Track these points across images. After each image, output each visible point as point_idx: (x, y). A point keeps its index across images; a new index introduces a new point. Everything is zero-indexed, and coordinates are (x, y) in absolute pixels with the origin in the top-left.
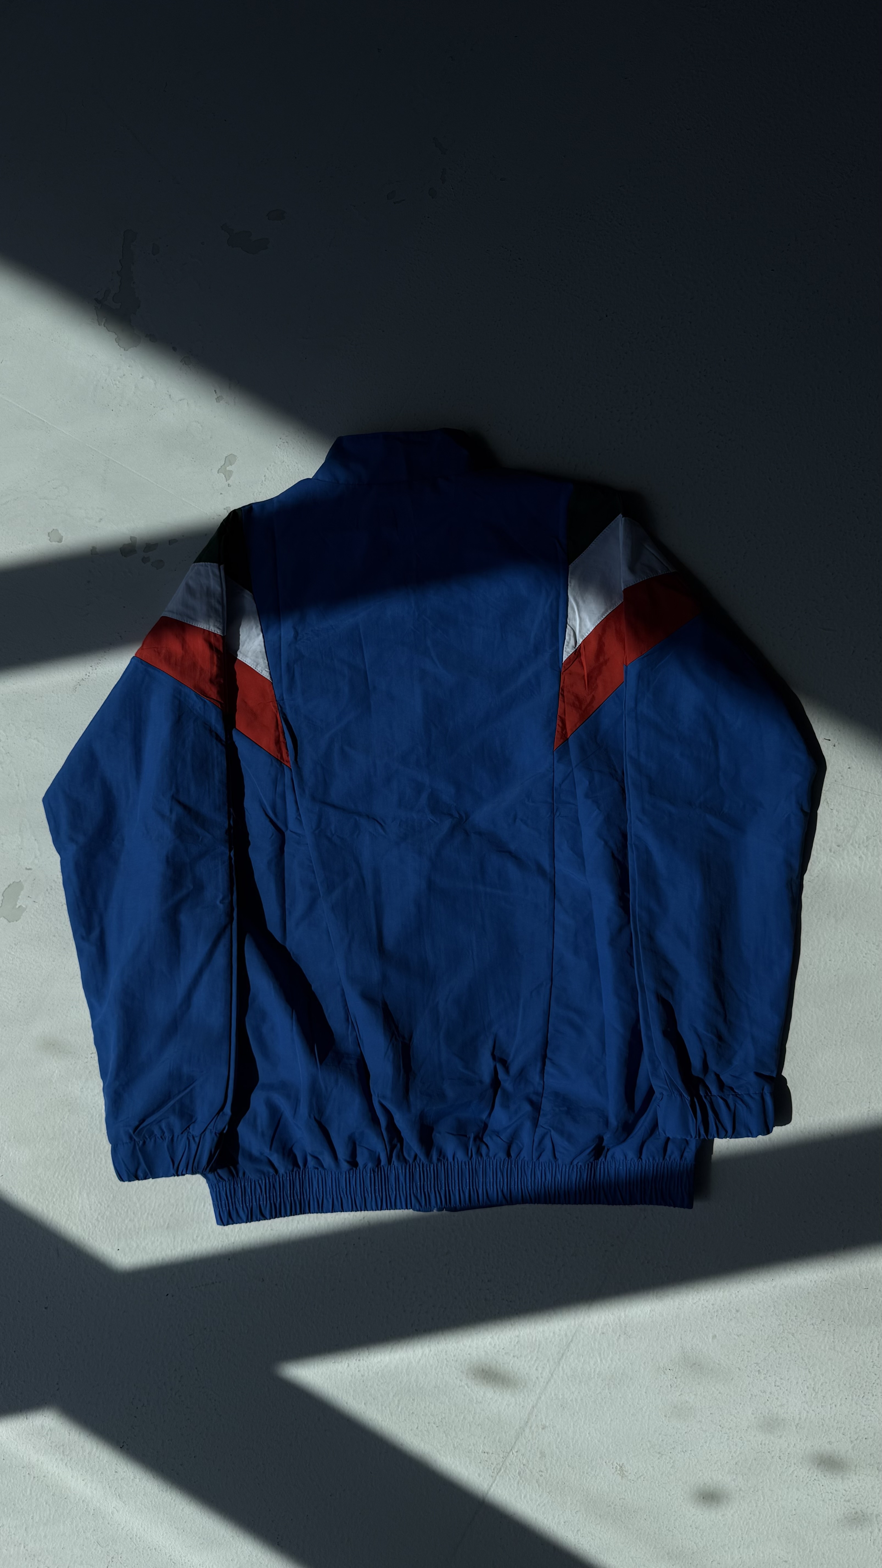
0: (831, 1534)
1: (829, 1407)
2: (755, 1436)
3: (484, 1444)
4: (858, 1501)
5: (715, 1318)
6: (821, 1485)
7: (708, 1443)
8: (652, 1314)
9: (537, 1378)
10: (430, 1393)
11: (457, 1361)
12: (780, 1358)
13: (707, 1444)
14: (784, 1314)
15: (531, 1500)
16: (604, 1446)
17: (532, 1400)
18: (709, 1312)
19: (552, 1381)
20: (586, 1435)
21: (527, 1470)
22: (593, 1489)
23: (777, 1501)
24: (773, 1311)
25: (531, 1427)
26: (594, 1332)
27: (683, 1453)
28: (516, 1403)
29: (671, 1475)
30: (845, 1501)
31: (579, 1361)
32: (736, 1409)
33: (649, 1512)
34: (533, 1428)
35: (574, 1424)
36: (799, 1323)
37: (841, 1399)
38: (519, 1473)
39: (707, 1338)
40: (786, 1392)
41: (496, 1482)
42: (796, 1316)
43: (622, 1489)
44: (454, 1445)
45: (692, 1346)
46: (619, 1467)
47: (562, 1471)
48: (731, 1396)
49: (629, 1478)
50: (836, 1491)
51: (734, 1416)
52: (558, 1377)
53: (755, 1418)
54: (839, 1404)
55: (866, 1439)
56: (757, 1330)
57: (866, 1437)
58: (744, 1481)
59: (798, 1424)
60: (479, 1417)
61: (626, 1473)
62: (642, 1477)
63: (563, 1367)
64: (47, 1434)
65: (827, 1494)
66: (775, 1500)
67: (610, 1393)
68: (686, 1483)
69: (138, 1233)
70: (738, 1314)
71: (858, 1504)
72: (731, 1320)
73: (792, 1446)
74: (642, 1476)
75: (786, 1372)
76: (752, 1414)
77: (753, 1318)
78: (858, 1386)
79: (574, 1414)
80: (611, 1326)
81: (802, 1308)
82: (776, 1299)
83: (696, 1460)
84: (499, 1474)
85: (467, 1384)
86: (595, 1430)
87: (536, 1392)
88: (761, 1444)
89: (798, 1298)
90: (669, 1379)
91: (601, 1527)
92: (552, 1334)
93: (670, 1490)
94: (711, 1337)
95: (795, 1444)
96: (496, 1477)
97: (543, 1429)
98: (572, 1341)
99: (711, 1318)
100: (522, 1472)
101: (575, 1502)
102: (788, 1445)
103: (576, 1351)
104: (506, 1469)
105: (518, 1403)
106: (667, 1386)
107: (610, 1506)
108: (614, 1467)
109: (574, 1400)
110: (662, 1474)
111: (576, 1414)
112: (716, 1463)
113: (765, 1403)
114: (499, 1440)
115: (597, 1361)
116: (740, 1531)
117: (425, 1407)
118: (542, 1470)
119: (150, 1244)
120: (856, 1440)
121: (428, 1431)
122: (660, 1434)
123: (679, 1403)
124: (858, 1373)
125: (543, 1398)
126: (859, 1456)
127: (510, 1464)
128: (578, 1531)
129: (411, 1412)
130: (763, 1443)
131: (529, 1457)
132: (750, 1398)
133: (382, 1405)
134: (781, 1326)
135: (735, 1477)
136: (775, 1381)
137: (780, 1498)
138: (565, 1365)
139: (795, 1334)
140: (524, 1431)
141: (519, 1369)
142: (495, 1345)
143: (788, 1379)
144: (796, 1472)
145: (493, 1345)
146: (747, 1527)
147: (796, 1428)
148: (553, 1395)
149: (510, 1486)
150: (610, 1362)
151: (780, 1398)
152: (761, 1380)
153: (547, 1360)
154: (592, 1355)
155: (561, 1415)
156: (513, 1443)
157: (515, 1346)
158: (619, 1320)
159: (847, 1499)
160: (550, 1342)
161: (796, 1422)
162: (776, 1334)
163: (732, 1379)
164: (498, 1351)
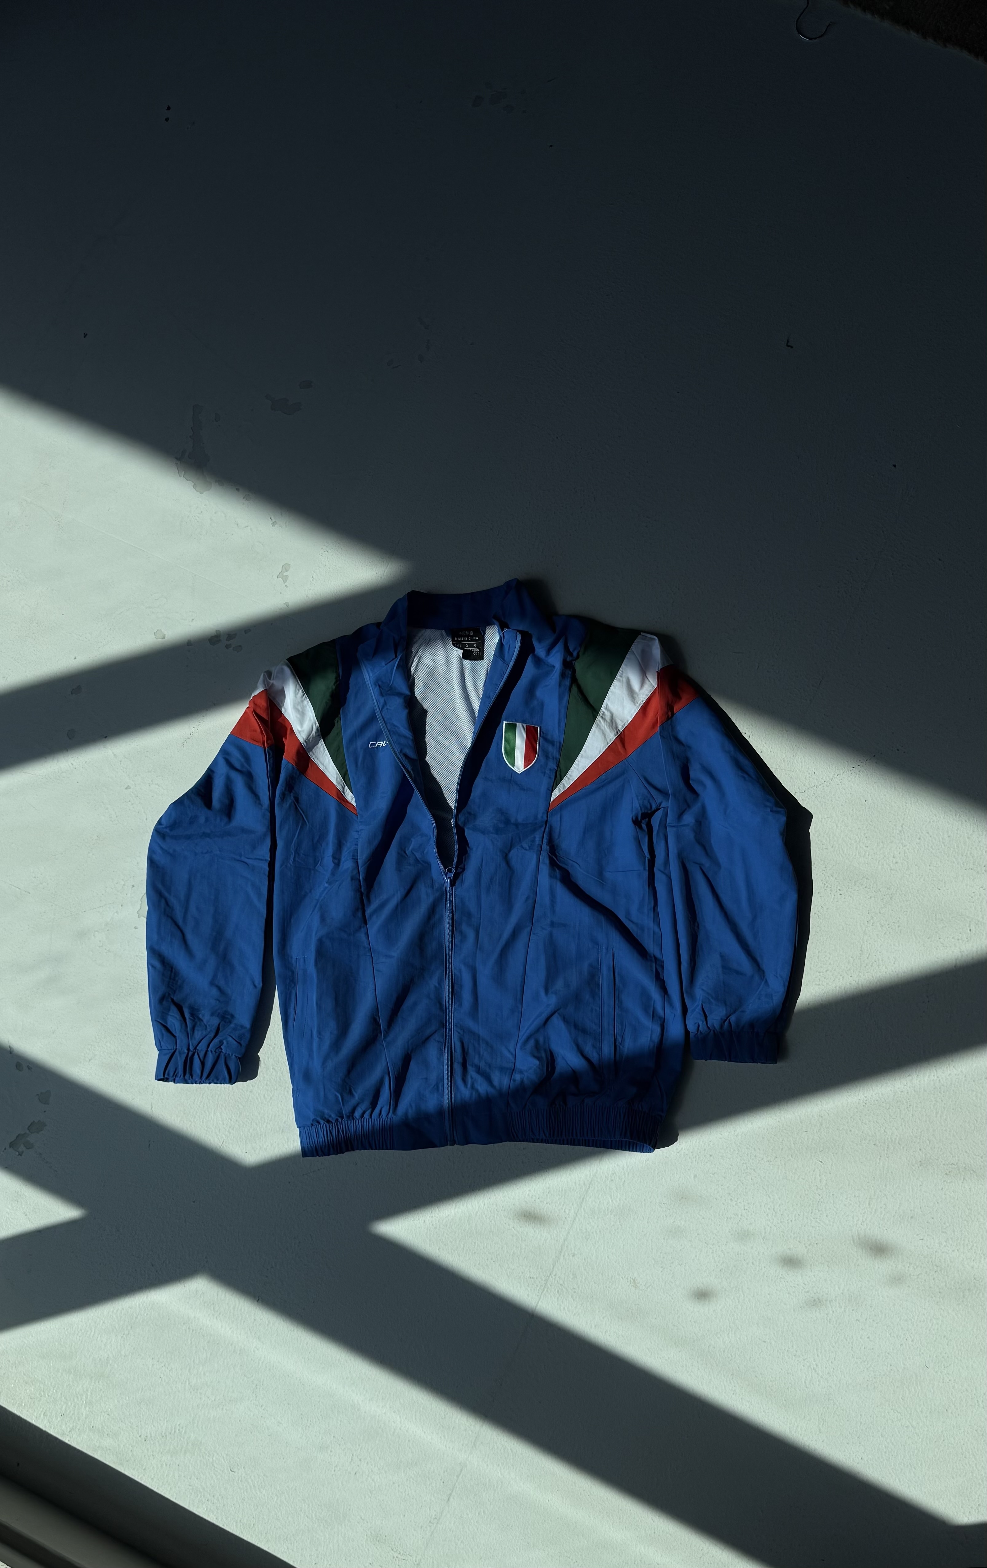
0: (797, 1318)
1: (787, 1222)
2: (733, 1248)
3: (530, 1272)
4: (815, 1291)
5: (694, 1162)
6: (786, 1281)
7: (698, 1256)
8: (647, 1163)
9: (566, 1218)
10: (487, 1237)
11: (504, 1210)
12: (746, 1188)
13: (697, 1258)
14: (746, 1155)
15: (569, 1311)
16: (620, 1266)
17: (563, 1235)
18: (689, 1158)
19: (577, 1220)
20: (606, 1258)
21: (564, 1289)
22: (615, 1299)
23: (754, 1296)
24: (737, 1154)
25: (564, 1256)
26: (605, 1180)
27: (679, 1266)
28: (551, 1238)
29: (672, 1283)
30: (805, 1292)
31: (596, 1203)
32: (716, 1229)
33: (658, 1313)
34: (565, 1256)
35: (596, 1251)
36: (758, 1161)
37: (795, 1216)
38: (558, 1291)
39: (690, 1177)
40: (753, 1214)
41: (541, 1300)
42: (755, 1156)
43: (636, 1297)
44: (507, 1274)
45: (679, 1184)
46: (632, 1281)
47: (590, 1288)
48: (712, 1220)
49: (641, 1288)
50: (798, 1285)
51: (716, 1235)
52: (581, 1216)
53: (732, 1235)
54: (794, 1219)
55: (817, 1244)
56: (727, 1168)
57: (817, 1242)
58: (728, 1283)
59: (764, 1237)
60: (524, 1252)
61: (638, 1285)
62: (651, 1287)
63: (584, 1209)
64: (201, 1297)
65: (791, 1288)
66: (752, 1295)
67: (621, 1225)
68: (684, 1288)
69: (260, 1138)
70: (712, 1158)
71: (815, 1294)
72: (707, 1162)
73: (761, 1254)
74: (650, 1285)
75: (752, 1199)
76: (729, 1232)
77: (723, 1160)
78: (807, 1205)
79: (595, 1243)
80: (617, 1173)
81: (759, 1149)
82: (739, 1145)
83: (690, 1271)
84: (543, 1294)
85: (514, 1227)
86: (612, 1254)
87: (565, 1229)
88: (738, 1254)
89: (756, 1142)
90: (664, 1210)
91: (623, 1327)
92: (574, 1184)
93: (673, 1295)
94: (693, 1177)
95: (763, 1253)
96: (541, 1296)
97: (573, 1256)
98: (589, 1188)
99: (692, 1163)
100: (560, 1291)
101: (601, 1310)
102: (758, 1253)
103: (593, 1195)
104: (548, 1288)
105: (553, 1238)
106: (663, 1216)
107: (628, 1311)
108: (629, 1280)
109: (595, 1233)
110: (665, 1283)
111: (597, 1243)
112: (705, 1271)
113: (738, 1223)
114: (541, 1266)
115: (609, 1201)
116: (728, 1321)
117: (484, 1248)
118: (575, 1287)
119: (270, 1145)
120: (809, 1245)
121: (487, 1265)
122: (661, 1253)
123: (674, 1228)
124: (806, 1195)
125: (571, 1233)
126: (812, 1258)
127: (551, 1285)
128: (606, 1332)
129: (474, 1252)
130: (740, 1252)
131: (564, 1278)
132: (726, 1220)
133: (452, 1249)
134: (745, 1165)
135: (720, 1280)
136: (744, 1206)
137: (756, 1294)
138: (585, 1208)
139: (756, 1170)
140: (559, 1259)
141: (551, 1212)
142: (532, 1196)
143: (754, 1204)
144: (766, 1274)
145: (531, 1196)
146: (733, 1319)
147: (763, 1240)
148: (578, 1230)
149: (552, 1302)
150: (619, 1202)
151: (749, 1218)
152: (733, 1206)
153: (571, 1204)
154: (605, 1197)
155: (586, 1245)
156: (552, 1268)
157: (547, 1195)
158: (623, 1170)
159: (806, 1291)
160: (573, 1190)
161: (763, 1236)
162: (741, 1171)
163: (711, 1207)
164: (535, 1200)
